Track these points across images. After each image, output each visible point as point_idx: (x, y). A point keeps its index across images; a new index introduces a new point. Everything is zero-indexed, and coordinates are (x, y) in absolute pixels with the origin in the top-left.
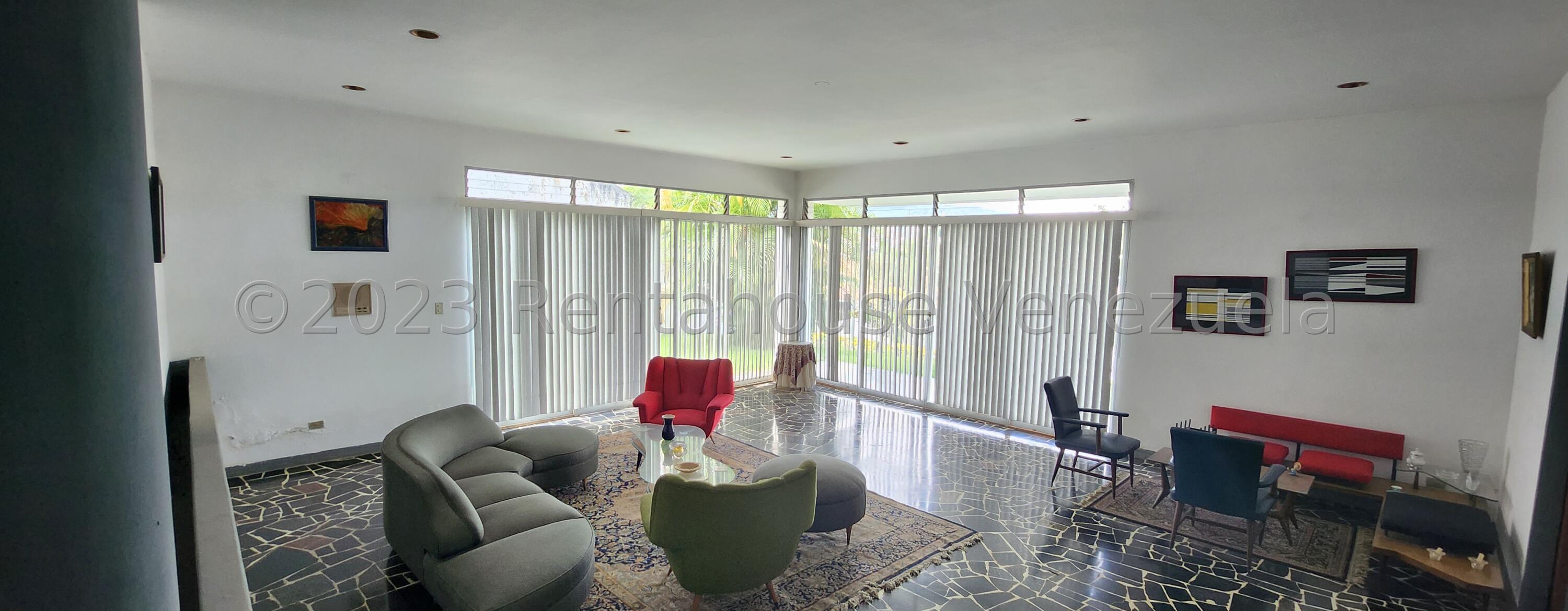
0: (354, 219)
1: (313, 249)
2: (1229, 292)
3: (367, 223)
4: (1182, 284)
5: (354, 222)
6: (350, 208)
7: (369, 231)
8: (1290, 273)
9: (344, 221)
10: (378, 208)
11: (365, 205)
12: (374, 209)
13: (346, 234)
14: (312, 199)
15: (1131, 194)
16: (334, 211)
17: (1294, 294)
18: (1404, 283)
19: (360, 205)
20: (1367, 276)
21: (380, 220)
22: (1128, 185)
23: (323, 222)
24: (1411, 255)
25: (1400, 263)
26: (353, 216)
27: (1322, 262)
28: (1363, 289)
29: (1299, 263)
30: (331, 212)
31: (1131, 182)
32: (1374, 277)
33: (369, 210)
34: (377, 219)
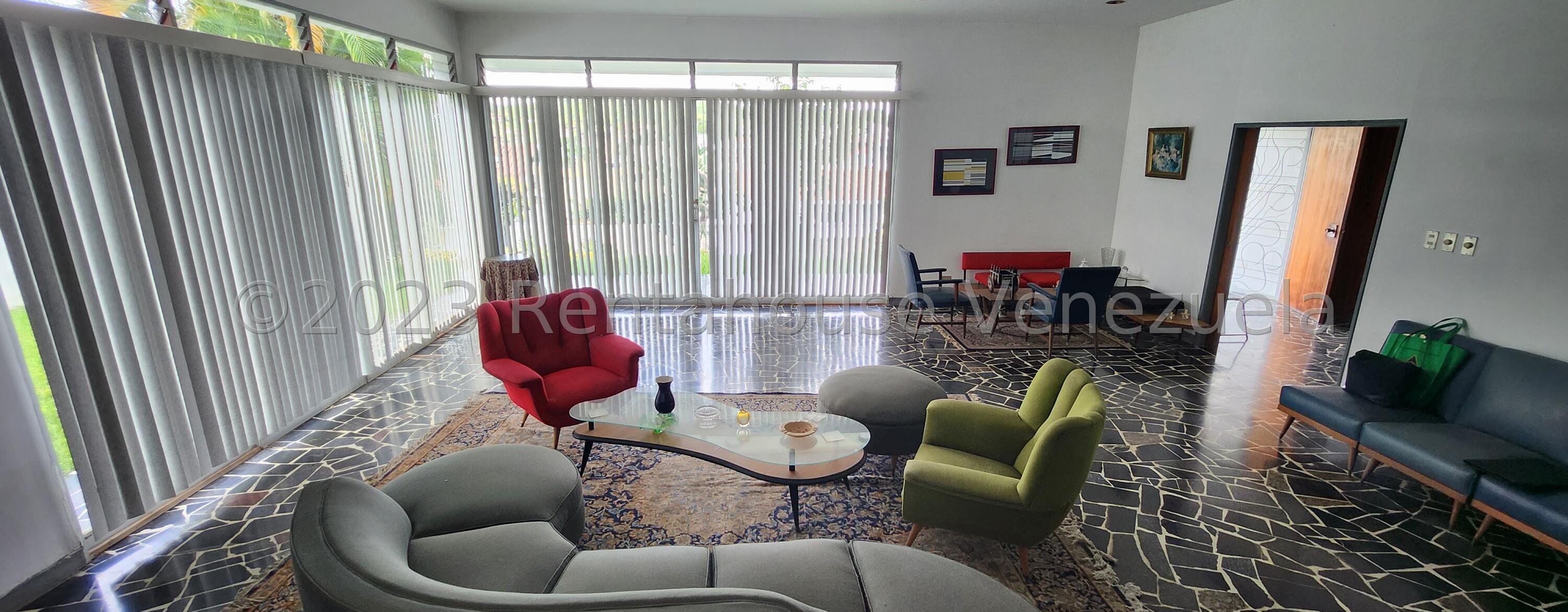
2: (972, 161)
4: (941, 156)
8: (1011, 144)
15: (899, 74)
17: (1011, 162)
18: (1071, 150)
20: (1053, 145)
22: (895, 66)
24: (1076, 129)
25: (1070, 136)
27: (1030, 135)
28: (1051, 155)
29: (1018, 137)
31: (899, 65)
32: (1057, 146)
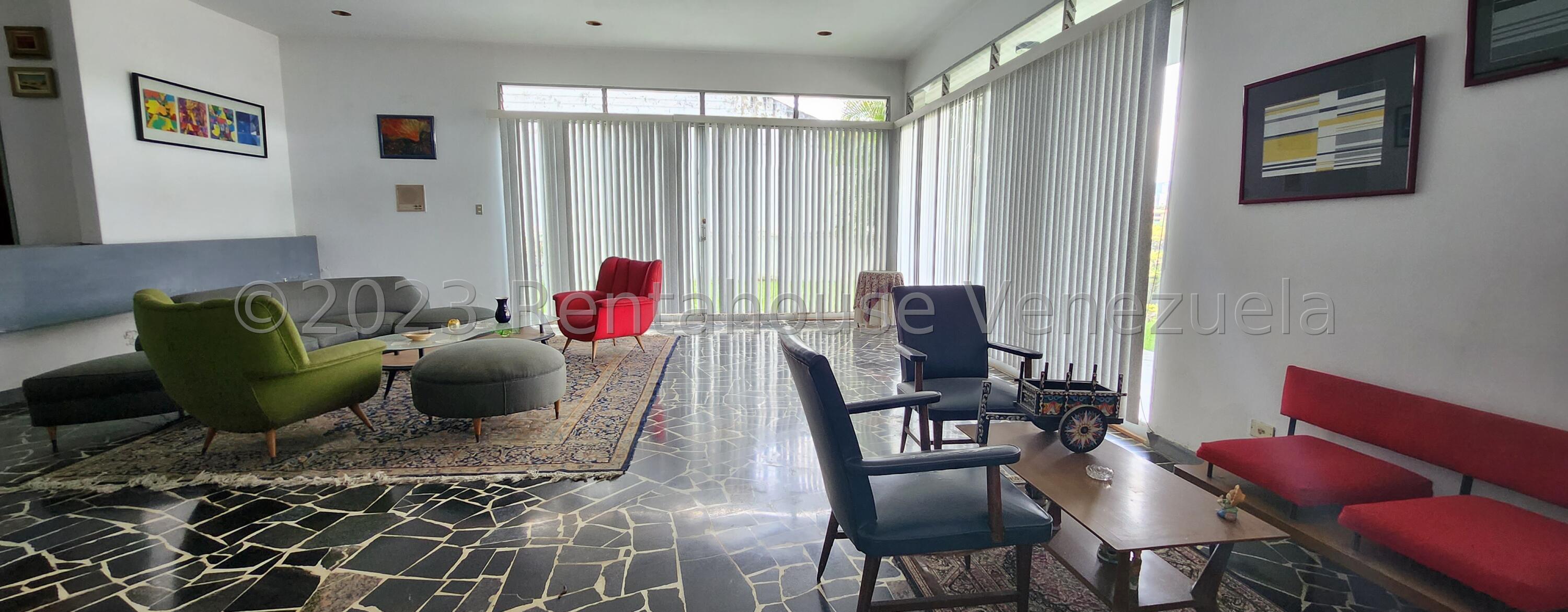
0: (409, 132)
1: (382, 157)
3: (418, 136)
5: (408, 135)
6: (406, 123)
7: (420, 143)
9: (402, 134)
10: (426, 122)
11: (416, 120)
12: (423, 124)
13: (404, 145)
14: (379, 117)
16: (395, 127)
19: (413, 120)
21: (428, 133)
23: (387, 135)
26: (408, 129)
30: (392, 128)
33: (420, 124)
34: (426, 132)
